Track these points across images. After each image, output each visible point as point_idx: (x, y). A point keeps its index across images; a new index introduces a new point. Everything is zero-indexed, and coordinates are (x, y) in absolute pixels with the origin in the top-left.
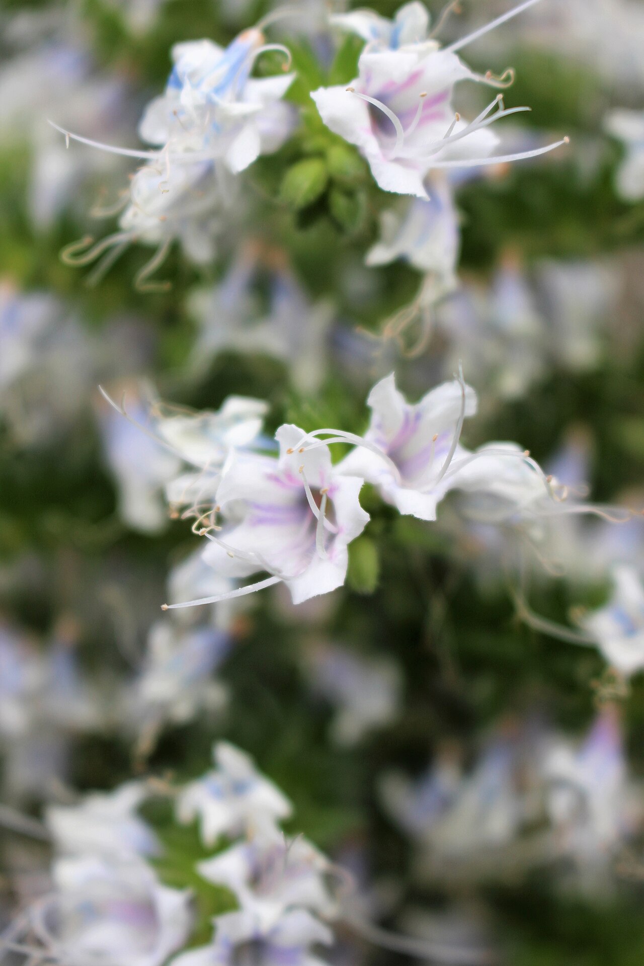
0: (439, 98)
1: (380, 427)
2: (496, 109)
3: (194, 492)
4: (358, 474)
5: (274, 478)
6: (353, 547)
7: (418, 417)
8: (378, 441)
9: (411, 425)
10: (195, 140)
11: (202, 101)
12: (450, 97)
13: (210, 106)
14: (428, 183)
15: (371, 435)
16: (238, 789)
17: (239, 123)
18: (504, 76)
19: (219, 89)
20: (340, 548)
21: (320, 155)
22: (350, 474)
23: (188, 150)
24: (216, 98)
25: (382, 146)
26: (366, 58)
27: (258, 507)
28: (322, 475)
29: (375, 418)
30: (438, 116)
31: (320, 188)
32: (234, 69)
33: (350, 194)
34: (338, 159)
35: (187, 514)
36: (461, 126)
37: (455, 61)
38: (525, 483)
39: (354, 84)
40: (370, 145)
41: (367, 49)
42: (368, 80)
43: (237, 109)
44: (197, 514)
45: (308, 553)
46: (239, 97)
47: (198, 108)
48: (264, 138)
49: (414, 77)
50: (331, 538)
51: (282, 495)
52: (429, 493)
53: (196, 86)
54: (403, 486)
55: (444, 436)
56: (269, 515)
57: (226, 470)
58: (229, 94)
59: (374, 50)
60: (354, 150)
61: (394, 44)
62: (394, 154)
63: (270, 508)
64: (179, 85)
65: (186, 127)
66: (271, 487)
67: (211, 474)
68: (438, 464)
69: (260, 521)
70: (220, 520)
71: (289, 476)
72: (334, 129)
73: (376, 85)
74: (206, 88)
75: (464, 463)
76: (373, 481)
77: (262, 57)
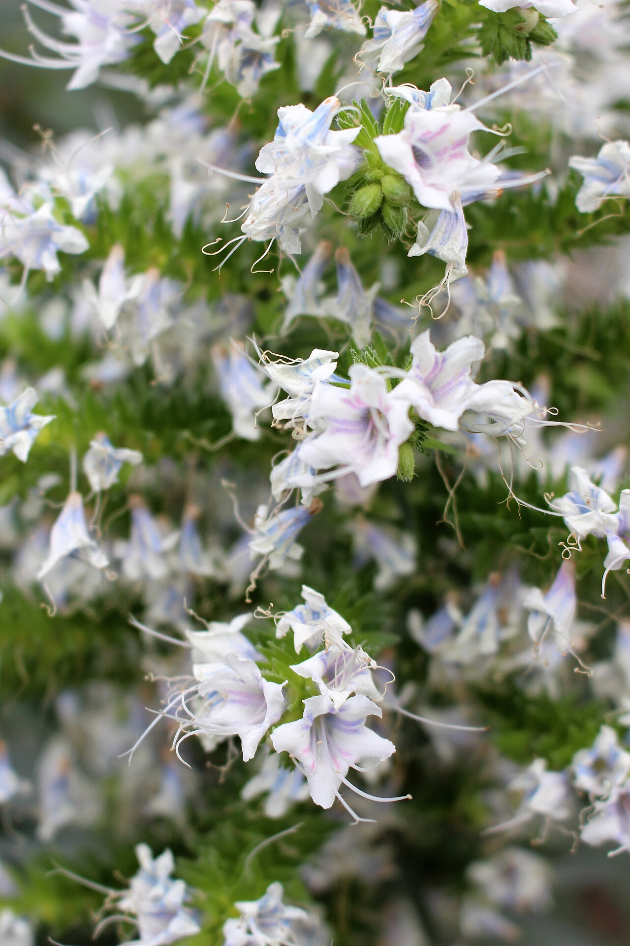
0: (460, 143)
1: (418, 367)
2: (502, 149)
3: (291, 411)
4: (404, 398)
5: (348, 401)
6: (401, 448)
7: (444, 360)
8: (417, 376)
9: (439, 366)
10: (293, 171)
11: (300, 145)
12: (468, 142)
13: (306, 147)
14: (452, 201)
15: (413, 372)
16: (316, 615)
17: (325, 160)
18: (505, 128)
19: (311, 136)
20: (393, 448)
21: (378, 182)
22: (398, 398)
23: (290, 178)
24: (309, 143)
25: (422, 176)
26: (410, 115)
27: (336, 421)
28: (380, 400)
29: (415, 362)
30: (460, 155)
31: (377, 205)
32: (321, 123)
33: (397, 209)
34: (390, 184)
35: (288, 426)
36: (476, 162)
37: (473, 118)
38: (517, 406)
39: (403, 133)
40: (413, 174)
41: (411, 109)
42: (412, 131)
43: (323, 150)
44: (294, 425)
45: (370, 453)
46: (324, 142)
47: (297, 149)
48: (342, 170)
49: (444, 128)
50: (387, 441)
51: (352, 413)
52: (453, 411)
53: (296, 134)
54: (434, 407)
55: (461, 374)
56: (344, 426)
57: (314, 397)
58: (318, 139)
59: (416, 110)
60: (401, 178)
61: (429, 107)
62: (430, 181)
63: (344, 422)
64: (283, 134)
65: (288, 162)
66: (346, 406)
67: (304, 399)
68: (461, 391)
69: (338, 431)
70: (309, 429)
71: (358, 400)
72: (390, 164)
73: (418, 134)
74: (302, 136)
75: (477, 391)
76: (414, 404)
77: (341, 115)
